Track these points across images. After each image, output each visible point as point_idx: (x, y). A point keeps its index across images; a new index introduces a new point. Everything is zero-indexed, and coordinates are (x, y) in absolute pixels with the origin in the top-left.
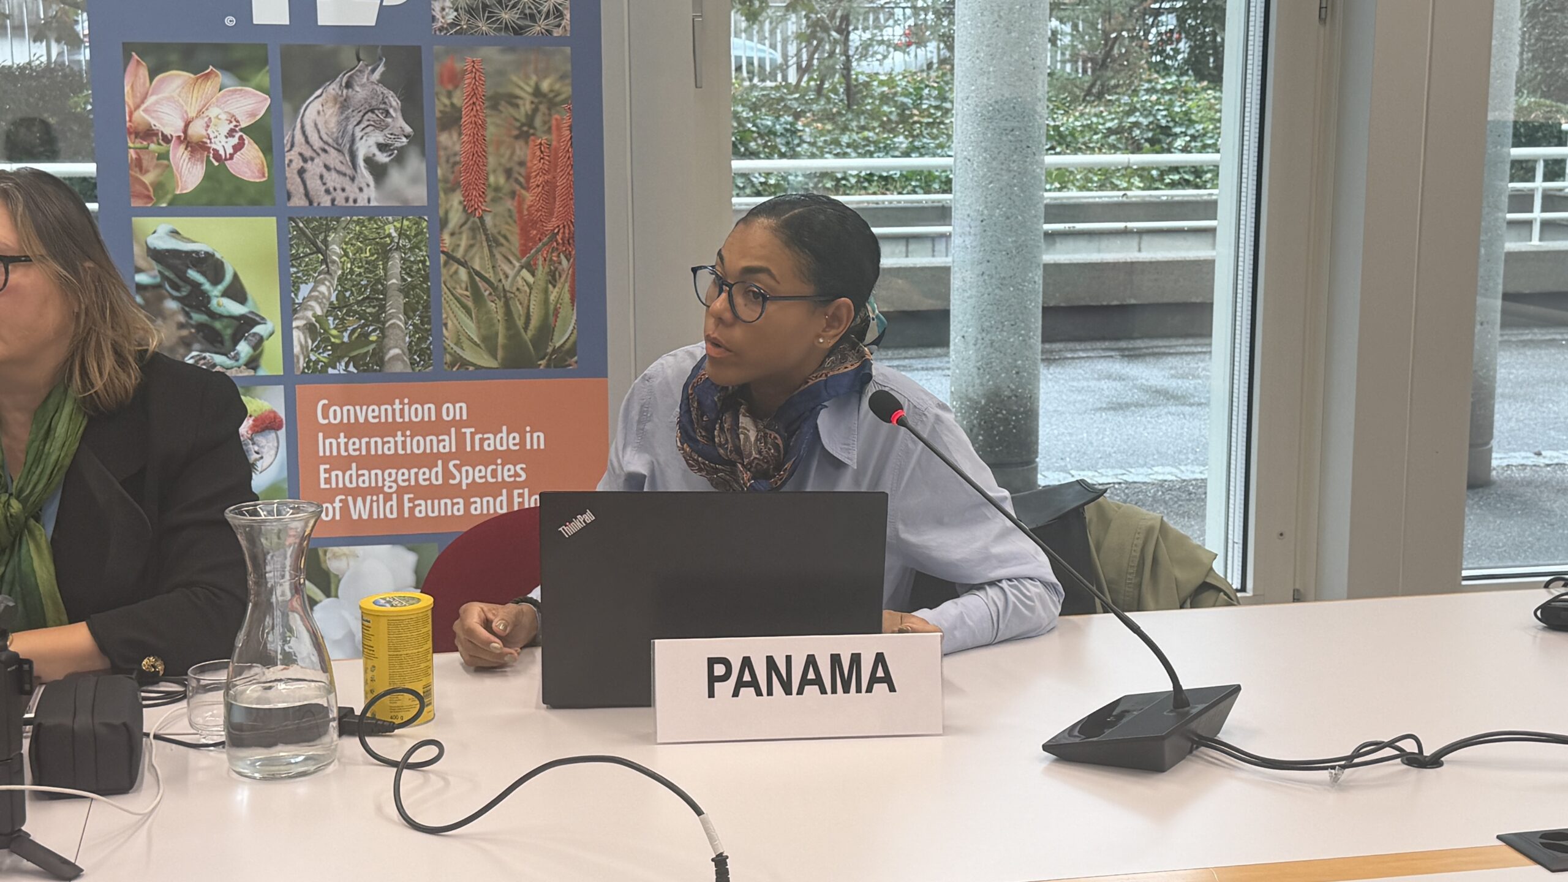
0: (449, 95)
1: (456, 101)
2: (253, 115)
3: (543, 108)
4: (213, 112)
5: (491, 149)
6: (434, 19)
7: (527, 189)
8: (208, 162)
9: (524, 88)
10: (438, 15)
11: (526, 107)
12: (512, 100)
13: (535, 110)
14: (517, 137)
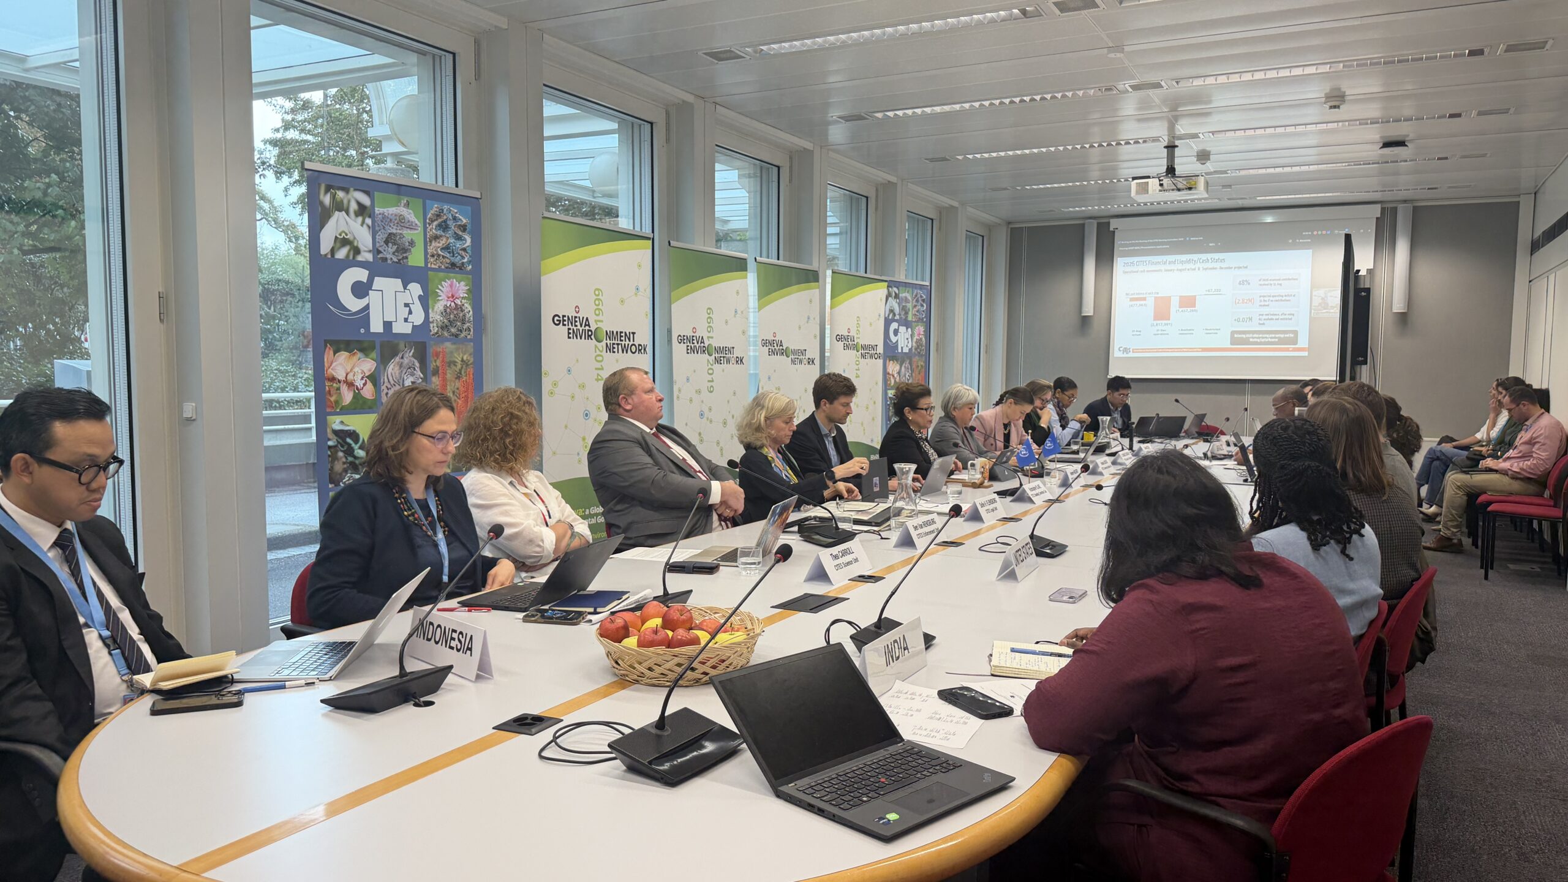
0: (435, 361)
1: (438, 364)
2: (370, 370)
3: (464, 366)
4: (356, 369)
5: (448, 383)
6: (431, 331)
7: (459, 399)
8: (354, 391)
9: (459, 360)
10: (432, 329)
11: (459, 366)
12: (455, 363)
13: (462, 367)
14: (456, 378)
